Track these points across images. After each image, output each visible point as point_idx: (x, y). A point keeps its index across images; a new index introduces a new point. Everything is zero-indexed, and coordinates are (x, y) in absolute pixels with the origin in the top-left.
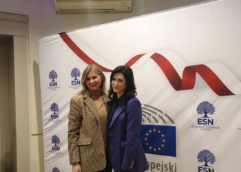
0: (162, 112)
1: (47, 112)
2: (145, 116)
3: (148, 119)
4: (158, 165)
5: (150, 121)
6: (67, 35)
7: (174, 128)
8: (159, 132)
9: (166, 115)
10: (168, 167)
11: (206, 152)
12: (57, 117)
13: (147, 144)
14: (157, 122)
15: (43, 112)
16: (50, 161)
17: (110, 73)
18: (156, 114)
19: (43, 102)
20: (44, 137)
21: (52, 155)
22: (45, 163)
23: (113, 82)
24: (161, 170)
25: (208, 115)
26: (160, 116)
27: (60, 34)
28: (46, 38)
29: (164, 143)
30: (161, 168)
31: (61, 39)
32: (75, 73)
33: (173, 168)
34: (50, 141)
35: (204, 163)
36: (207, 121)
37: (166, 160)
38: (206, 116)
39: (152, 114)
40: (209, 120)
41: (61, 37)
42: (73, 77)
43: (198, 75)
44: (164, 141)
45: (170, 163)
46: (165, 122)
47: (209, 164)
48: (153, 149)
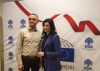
0: (68, 42)
1: (6, 41)
2: (62, 43)
4: (65, 66)
6: (19, 3)
9: (69, 43)
11: (88, 60)
12: (12, 43)
15: (4, 40)
16: (7, 65)
17: (42, 22)
18: (65, 42)
19: (4, 35)
20: (4, 53)
21: (9, 61)
22: (5, 65)
23: (44, 27)
24: (66, 68)
25: (90, 44)
26: (66, 44)
27: (15, 2)
28: (6, 3)
29: (68, 56)
30: (66, 67)
31: (15, 4)
33: (72, 67)
34: (8, 55)
35: (87, 65)
36: (89, 46)
38: (89, 44)
40: (90, 46)
42: (21, 23)
43: (86, 25)
44: (68, 55)
45: (71, 65)
46: (69, 46)
47: (89, 65)
48: (62, 59)
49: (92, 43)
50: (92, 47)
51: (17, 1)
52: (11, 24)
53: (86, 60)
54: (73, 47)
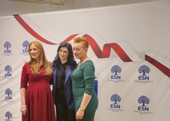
6: (20, 17)
12: (10, 75)
27: (14, 15)
31: (15, 19)
32: (26, 44)
34: (4, 93)
35: (114, 102)
38: (116, 74)
40: (118, 77)
41: (15, 17)
42: (24, 47)
47: (117, 102)
49: (120, 72)
50: (120, 78)
51: (18, 15)
52: (8, 47)
53: (113, 96)
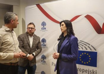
0: (89, 45)
3: (82, 48)
4: (86, 71)
5: (83, 49)
7: (96, 53)
8: (88, 54)
9: (92, 46)
10: (92, 72)
13: (81, 60)
14: (87, 49)
18: (86, 45)
27: (36, 5)
30: (88, 72)
33: (95, 73)
37: (91, 68)
39: (84, 45)
44: (90, 59)
45: (93, 70)
46: (91, 50)
48: (84, 63)
51: (39, 4)
54: (95, 50)
